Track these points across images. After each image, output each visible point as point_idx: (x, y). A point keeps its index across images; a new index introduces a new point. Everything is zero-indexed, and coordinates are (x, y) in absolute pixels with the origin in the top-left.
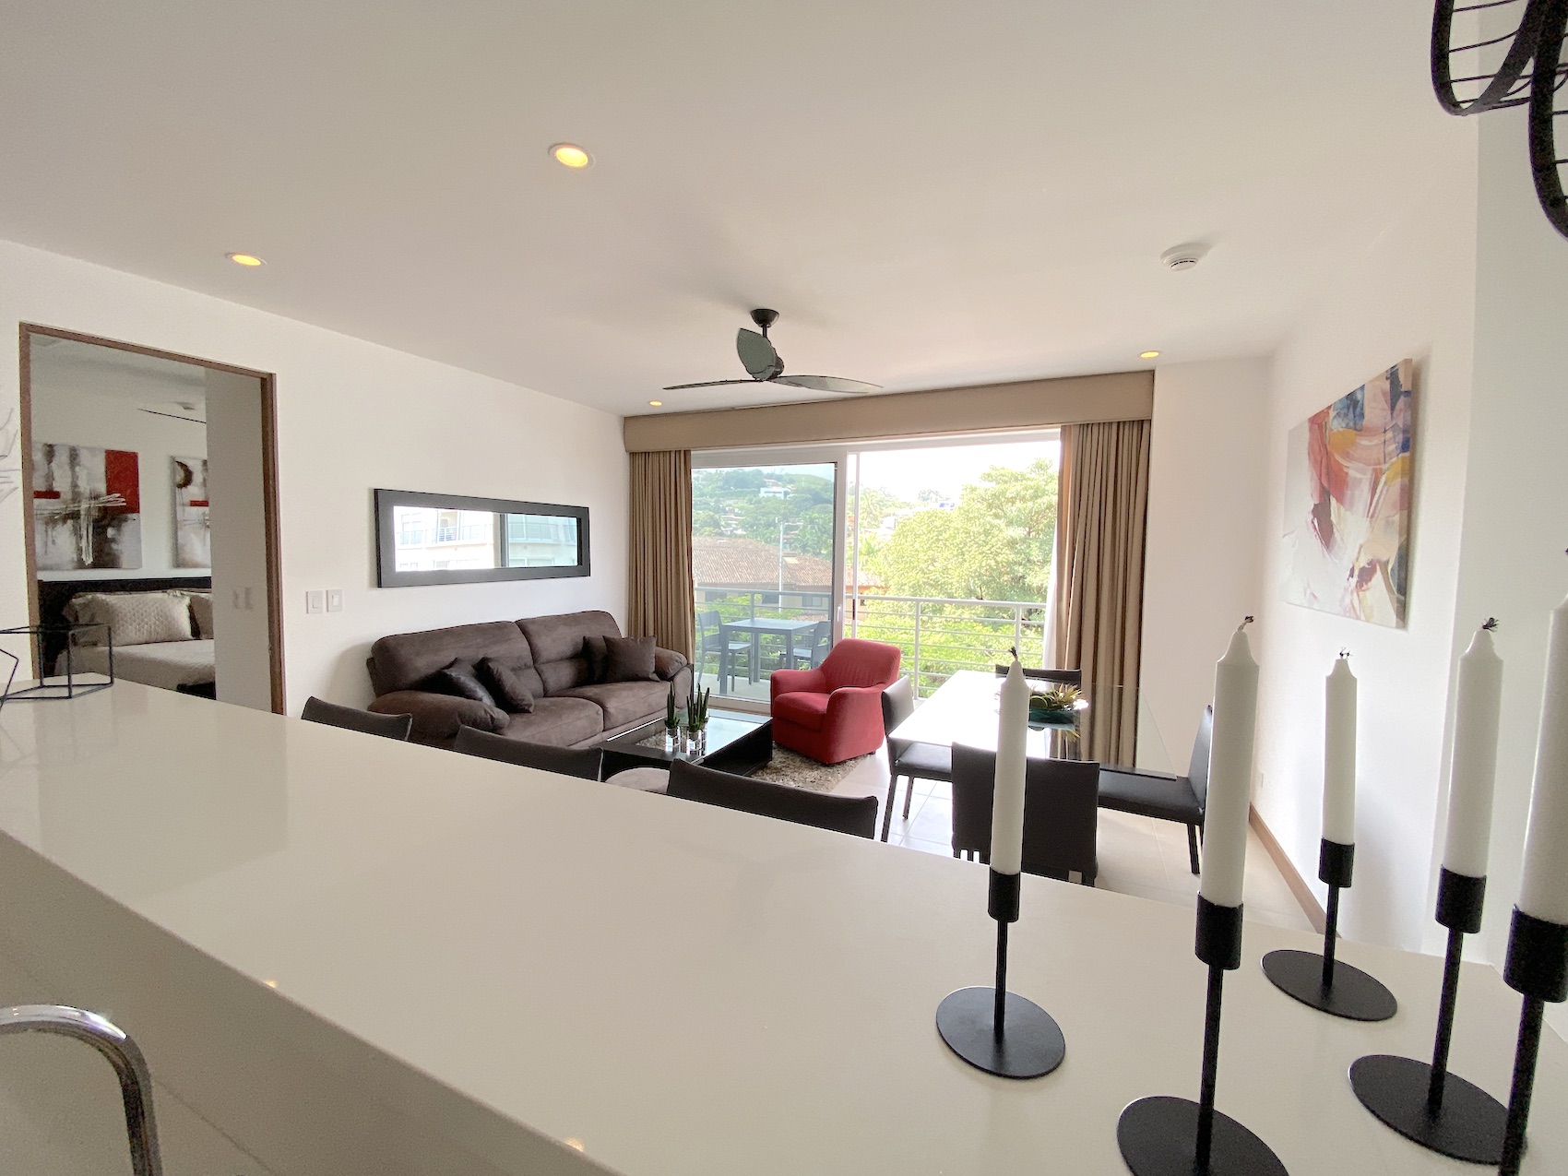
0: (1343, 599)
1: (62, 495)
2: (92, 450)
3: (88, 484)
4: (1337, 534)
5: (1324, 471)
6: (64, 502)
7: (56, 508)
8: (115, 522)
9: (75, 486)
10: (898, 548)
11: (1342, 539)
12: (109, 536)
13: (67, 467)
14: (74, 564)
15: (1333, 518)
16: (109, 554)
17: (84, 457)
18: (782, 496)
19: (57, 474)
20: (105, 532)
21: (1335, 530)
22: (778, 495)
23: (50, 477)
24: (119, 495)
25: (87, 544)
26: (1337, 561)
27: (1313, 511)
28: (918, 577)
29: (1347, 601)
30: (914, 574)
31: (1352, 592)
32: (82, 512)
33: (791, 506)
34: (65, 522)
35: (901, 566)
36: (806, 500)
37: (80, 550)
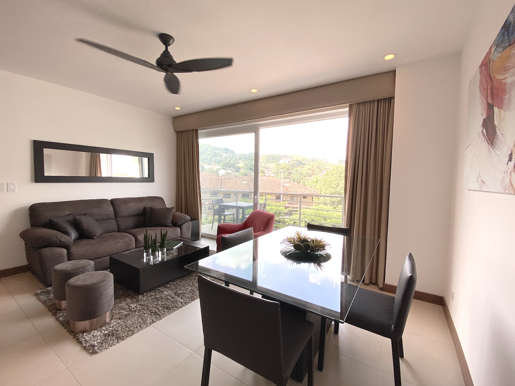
0: (503, 179)
4: (499, 133)
5: (489, 93)
10: (325, 180)
11: (502, 134)
15: (496, 123)
18: (287, 162)
21: (497, 130)
22: (286, 162)
26: (498, 152)
27: (482, 125)
28: (332, 190)
29: (507, 181)
30: (330, 189)
31: (510, 173)
33: (290, 166)
35: (326, 186)
36: (297, 164)
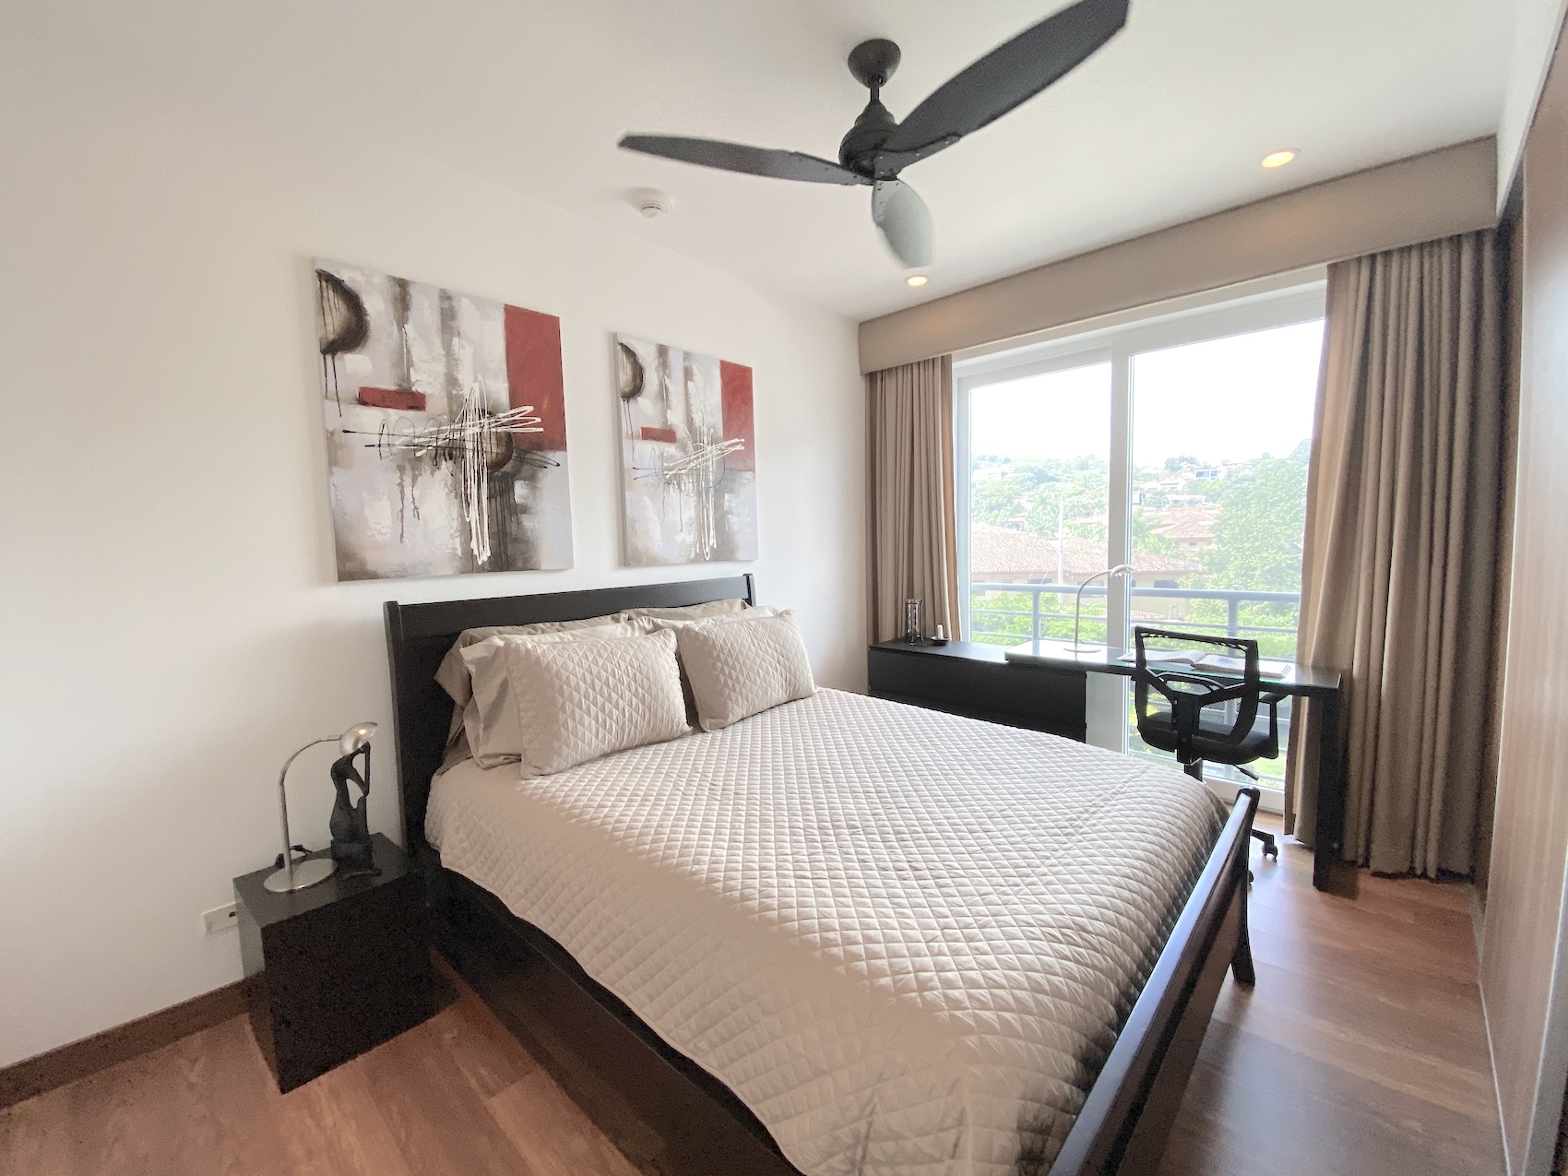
1: (429, 404)
2: (480, 303)
3: (476, 380)
6: (434, 419)
7: (419, 430)
8: (526, 469)
9: (452, 381)
12: (518, 500)
13: (436, 340)
14: (457, 564)
16: (516, 540)
17: (467, 316)
19: (417, 353)
20: (509, 490)
23: (403, 359)
24: (529, 409)
25: (479, 517)
32: (469, 445)
34: (437, 465)
37: (466, 531)
